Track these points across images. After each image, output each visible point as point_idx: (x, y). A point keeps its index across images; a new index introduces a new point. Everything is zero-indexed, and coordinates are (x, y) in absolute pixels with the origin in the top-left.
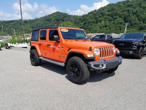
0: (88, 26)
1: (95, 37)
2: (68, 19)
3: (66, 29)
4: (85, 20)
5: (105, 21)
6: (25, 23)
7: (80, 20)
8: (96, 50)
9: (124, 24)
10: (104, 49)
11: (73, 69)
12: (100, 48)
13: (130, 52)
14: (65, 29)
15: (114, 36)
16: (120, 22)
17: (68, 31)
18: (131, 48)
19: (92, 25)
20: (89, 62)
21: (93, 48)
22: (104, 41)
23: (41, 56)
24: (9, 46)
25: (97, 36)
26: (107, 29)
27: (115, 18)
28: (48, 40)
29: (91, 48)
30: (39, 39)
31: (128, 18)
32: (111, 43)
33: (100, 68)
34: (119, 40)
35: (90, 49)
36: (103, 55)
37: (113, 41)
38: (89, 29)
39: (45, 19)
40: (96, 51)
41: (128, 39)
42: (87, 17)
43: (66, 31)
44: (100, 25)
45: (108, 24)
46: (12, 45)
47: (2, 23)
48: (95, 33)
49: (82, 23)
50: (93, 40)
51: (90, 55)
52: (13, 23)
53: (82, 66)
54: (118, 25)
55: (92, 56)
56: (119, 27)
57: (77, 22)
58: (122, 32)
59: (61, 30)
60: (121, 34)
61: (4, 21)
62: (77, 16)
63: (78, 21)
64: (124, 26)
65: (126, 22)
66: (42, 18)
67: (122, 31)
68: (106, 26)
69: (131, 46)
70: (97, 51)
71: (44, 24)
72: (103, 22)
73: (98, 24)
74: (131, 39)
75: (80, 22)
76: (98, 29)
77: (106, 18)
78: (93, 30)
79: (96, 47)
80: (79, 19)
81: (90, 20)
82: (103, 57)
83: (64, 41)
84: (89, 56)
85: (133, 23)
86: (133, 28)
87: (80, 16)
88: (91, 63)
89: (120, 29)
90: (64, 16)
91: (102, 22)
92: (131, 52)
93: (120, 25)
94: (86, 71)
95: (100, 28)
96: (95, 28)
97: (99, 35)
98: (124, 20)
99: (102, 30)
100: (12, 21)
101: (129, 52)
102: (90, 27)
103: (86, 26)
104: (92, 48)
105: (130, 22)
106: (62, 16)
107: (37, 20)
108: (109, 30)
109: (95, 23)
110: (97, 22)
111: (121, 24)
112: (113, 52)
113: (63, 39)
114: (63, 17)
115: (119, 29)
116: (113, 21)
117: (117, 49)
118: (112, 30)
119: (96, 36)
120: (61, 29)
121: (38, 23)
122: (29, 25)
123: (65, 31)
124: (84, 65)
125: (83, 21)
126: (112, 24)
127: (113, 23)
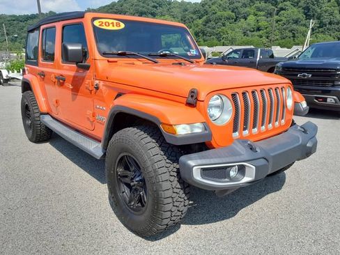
0: (214, 28)
1: (228, 55)
2: (165, 9)
3: (115, 21)
4: (206, 13)
5: (256, 15)
7: (194, 13)
8: (216, 100)
9: (304, 22)
10: (249, 97)
11: (126, 177)
12: (233, 95)
13: (328, 100)
14: (110, 21)
15: (279, 52)
16: (295, 18)
17: (122, 26)
18: (333, 86)
19: (224, 25)
20: (183, 158)
21: (202, 96)
22: (252, 65)
23: (48, 114)
24: (5, 78)
25: (235, 51)
26: (261, 37)
27: (282, 9)
28: (61, 60)
29: (194, 94)
30: (40, 59)
31: (314, 7)
32: (271, 71)
33: (232, 180)
34: (297, 62)
35: (193, 101)
36: (246, 123)
37: (279, 65)
38: (217, 34)
39: (110, 10)
40: (217, 107)
41: (325, 61)
42: (214, 7)
43: (116, 28)
44: (245, 25)
45: (263, 23)
46: (12, 75)
47: (9, 21)
48: (232, 44)
49: (200, 21)
50: (224, 61)
51: (188, 127)
52: (35, 21)
53: (155, 171)
54: (289, 26)
55: (198, 129)
56: (291, 31)
57: (187, 17)
58: (298, 44)
59: (97, 23)
60: (295, 47)
61: (14, 16)
62: (189, 3)
63: (192, 15)
64: (304, 28)
65: (308, 17)
66: (105, 7)
67: (297, 41)
68: (259, 29)
69: (333, 82)
70: (221, 107)
72: (251, 19)
73: (240, 24)
74: (333, 61)
75: (194, 17)
76: (239, 36)
77: (259, 9)
78: (227, 39)
79: (219, 92)
80: (192, 10)
81: (219, 13)
82: (246, 132)
83: (101, 63)
84: (182, 130)
85: (326, 21)
86: (324, 34)
87: (196, 4)
88: (191, 163)
89: (294, 37)
90: (156, 4)
91: (249, 18)
92: (331, 100)
93: (294, 26)
94: (169, 193)
95: (245, 34)
96: (231, 34)
97: (239, 50)
98: (305, 14)
99: (250, 39)
100: (33, 17)
101: (325, 100)
102: (220, 30)
103: (209, 27)
104: (198, 94)
105: (318, 18)
106: (153, 4)
108: (264, 40)
109: (231, 21)
110: (237, 17)
111: (296, 22)
112: (284, 106)
113: (98, 56)
114: (154, 7)
115: (291, 34)
116: (277, 14)
117: (297, 95)
118: (272, 37)
119: (231, 53)
120: (94, 19)
123: (111, 28)
124: (164, 170)
125: (203, 16)
126: (275, 24)
127: (277, 21)
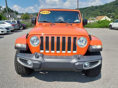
6: (95, 9)
10: (49, 38)
12: (42, 37)
39: (115, 3)
52: (87, 9)
66: (112, 2)
71: (113, 8)
79: (35, 35)
100: (86, 8)
107: (106, 5)
121: (107, 8)
122: (99, 10)
